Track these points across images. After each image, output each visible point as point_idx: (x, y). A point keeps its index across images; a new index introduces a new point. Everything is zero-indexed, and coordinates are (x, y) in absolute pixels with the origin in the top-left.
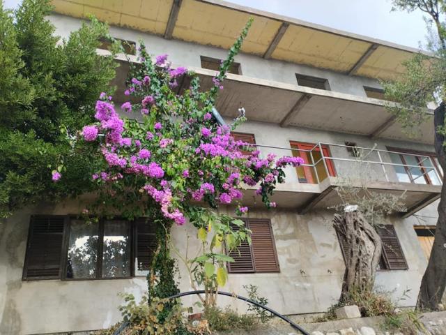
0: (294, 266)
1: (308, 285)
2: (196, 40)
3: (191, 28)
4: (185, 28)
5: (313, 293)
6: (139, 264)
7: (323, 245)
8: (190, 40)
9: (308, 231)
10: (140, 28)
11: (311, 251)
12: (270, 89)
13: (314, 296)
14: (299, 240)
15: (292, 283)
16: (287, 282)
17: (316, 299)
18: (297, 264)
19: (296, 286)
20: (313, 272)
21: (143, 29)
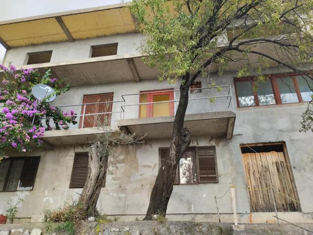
0: (117, 182)
1: (122, 195)
2: (89, 36)
4: (76, 32)
6: (20, 184)
7: (144, 166)
8: (86, 38)
9: (135, 157)
10: (56, 41)
11: (133, 171)
12: (102, 62)
13: (125, 203)
14: (126, 164)
15: (111, 194)
16: (108, 194)
17: (126, 206)
18: (119, 181)
19: (113, 196)
20: (129, 187)
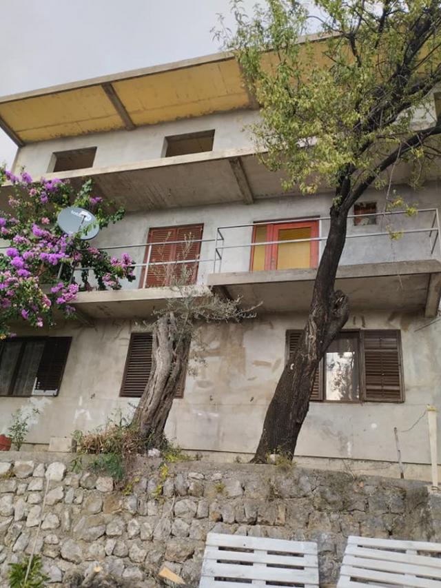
0: (205, 390)
1: (214, 415)
2: (162, 119)
3: (145, 109)
4: (139, 112)
5: (219, 426)
6: (37, 384)
7: (258, 363)
8: (156, 122)
9: (241, 345)
10: (103, 129)
11: (236, 371)
13: (219, 430)
14: (223, 357)
15: (194, 411)
16: (188, 411)
17: (221, 434)
18: (210, 389)
19: (197, 416)
20: (227, 400)
21: (105, 128)
